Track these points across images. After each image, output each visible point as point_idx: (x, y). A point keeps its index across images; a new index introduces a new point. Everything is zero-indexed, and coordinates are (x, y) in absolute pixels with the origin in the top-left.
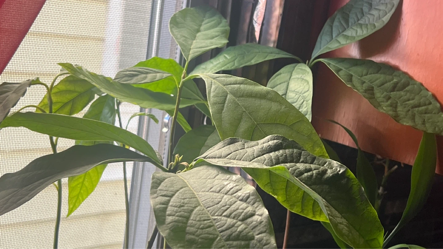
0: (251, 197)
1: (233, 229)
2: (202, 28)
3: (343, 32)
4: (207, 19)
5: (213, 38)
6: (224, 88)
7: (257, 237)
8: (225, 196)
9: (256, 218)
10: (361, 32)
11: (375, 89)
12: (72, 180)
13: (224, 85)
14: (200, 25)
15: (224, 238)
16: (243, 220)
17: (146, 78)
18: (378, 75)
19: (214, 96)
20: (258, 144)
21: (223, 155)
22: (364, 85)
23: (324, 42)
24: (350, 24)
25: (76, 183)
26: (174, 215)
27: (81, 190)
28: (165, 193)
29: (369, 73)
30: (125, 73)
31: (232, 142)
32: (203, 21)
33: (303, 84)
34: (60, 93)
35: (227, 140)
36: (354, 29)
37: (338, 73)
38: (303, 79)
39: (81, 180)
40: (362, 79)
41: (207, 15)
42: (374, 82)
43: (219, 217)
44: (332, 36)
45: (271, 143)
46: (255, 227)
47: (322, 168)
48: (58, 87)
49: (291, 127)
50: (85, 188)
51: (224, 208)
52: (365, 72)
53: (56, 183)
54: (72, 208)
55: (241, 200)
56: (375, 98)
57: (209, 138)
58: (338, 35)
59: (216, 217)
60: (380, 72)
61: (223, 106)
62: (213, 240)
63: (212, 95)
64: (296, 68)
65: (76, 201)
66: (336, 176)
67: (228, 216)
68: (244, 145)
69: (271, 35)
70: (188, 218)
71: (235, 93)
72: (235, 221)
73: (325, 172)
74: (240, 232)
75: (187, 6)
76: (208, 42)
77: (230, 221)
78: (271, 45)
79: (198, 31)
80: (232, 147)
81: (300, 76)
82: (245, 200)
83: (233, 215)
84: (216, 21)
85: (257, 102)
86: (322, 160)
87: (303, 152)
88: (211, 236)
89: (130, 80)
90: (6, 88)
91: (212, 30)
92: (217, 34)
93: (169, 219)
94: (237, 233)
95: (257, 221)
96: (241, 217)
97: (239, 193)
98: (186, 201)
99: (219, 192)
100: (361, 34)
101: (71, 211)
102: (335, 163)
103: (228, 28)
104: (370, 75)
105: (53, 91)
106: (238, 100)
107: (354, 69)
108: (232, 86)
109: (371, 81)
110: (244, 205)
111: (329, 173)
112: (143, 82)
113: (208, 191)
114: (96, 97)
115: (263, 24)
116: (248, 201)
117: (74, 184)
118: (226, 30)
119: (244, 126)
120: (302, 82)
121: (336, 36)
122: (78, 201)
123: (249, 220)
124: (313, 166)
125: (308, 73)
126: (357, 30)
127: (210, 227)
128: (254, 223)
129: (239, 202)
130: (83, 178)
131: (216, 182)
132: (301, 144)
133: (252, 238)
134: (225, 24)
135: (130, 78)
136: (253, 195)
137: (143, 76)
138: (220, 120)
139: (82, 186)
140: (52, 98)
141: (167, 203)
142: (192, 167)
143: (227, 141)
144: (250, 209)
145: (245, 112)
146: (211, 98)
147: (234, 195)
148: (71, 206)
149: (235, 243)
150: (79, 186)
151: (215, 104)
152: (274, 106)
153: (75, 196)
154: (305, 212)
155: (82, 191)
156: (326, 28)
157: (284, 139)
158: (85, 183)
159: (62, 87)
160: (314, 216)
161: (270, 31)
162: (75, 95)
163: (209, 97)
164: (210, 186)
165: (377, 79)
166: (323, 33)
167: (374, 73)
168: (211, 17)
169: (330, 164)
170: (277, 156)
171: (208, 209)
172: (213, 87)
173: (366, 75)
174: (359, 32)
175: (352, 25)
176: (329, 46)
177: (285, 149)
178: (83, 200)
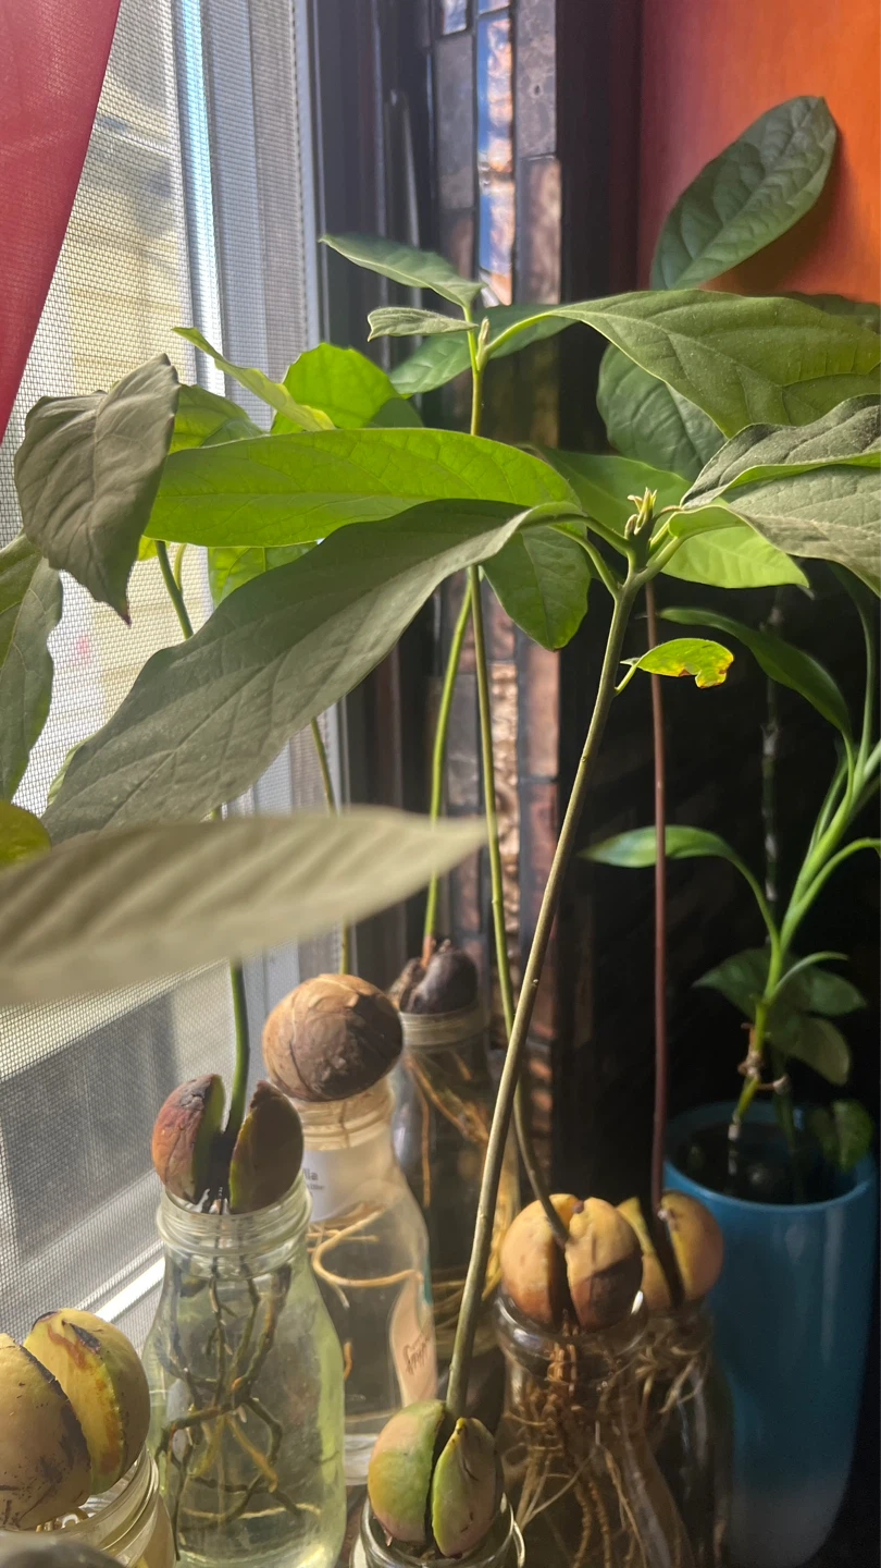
3: (713, 237)
10: (763, 227)
44: (689, 254)
58: (703, 248)
121: (701, 252)
126: (751, 228)
156: (665, 238)
166: (662, 252)
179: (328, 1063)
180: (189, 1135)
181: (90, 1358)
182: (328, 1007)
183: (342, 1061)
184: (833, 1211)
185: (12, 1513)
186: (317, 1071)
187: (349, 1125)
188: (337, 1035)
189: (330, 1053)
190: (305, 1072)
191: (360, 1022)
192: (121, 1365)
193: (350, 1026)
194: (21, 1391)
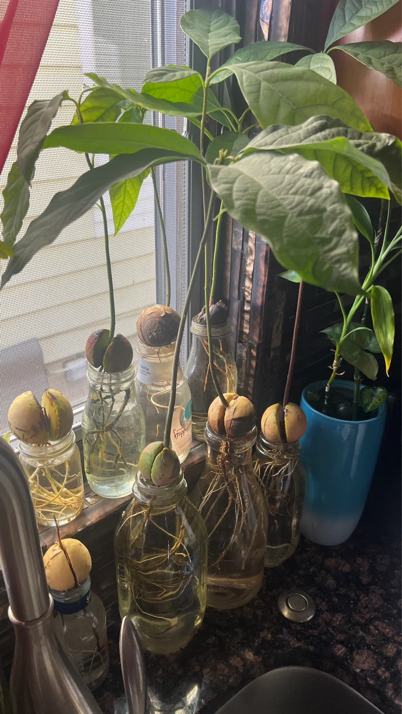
0: (316, 173)
1: (303, 204)
2: (212, 28)
3: (357, 12)
4: (215, 19)
5: (226, 36)
6: (256, 75)
7: (329, 208)
8: (287, 176)
9: (325, 191)
10: (376, 9)
11: (395, 69)
12: (114, 199)
13: (256, 73)
14: (210, 26)
15: (295, 214)
16: (312, 194)
17: (175, 76)
18: (396, 55)
19: (247, 86)
20: (301, 128)
21: (268, 142)
22: (384, 66)
23: (336, 28)
24: (363, 4)
25: (118, 201)
26: (241, 199)
27: (123, 208)
28: (225, 180)
29: (387, 53)
30: (153, 73)
31: (275, 129)
32: (210, 22)
33: (325, 72)
34: (88, 110)
35: (270, 127)
36: (368, 8)
37: (356, 57)
38: (323, 67)
39: (122, 199)
40: (381, 61)
41: (213, 15)
42: (394, 61)
43: (286, 196)
44: (345, 20)
45: (315, 124)
46: (326, 199)
47: (370, 142)
48: (84, 104)
49: (333, 105)
50: (126, 206)
51: (289, 187)
52: (382, 53)
53: (99, 202)
54: (118, 227)
55: (306, 176)
56: (396, 78)
57: (235, 143)
58: (351, 18)
59: (283, 197)
60: (398, 52)
61: (259, 95)
62: (285, 217)
63: (245, 84)
64: (312, 58)
65: (120, 220)
66: (386, 148)
67: (295, 193)
68: (287, 130)
69: (281, 29)
70: (255, 200)
71: (268, 80)
72: (303, 197)
73: (374, 145)
74: (311, 206)
75: (191, 8)
76: (223, 39)
77: (297, 198)
78: (283, 40)
79: (209, 31)
80: (276, 134)
81: (319, 65)
82: (309, 175)
83: (300, 192)
84: (223, 20)
85: (294, 85)
86: (369, 134)
87: (349, 129)
88: (282, 215)
89: (161, 79)
90: (37, 105)
91: (223, 29)
92: (229, 31)
93: (237, 203)
94: (307, 208)
95: (326, 193)
96: (309, 192)
97: (301, 171)
98: (248, 185)
99: (279, 173)
100: (377, 12)
101: (117, 230)
102: (384, 135)
103: (238, 25)
104: (388, 56)
105: (82, 109)
106: (273, 86)
107: (371, 51)
108: (264, 72)
109: (390, 62)
110: (309, 181)
111: (379, 146)
112: (174, 79)
113: (267, 175)
114: (123, 111)
115: (271, 18)
116: (313, 175)
117: (116, 204)
118: (236, 27)
119: (284, 112)
120: (323, 71)
121: (350, 20)
122: (122, 220)
123: (318, 194)
124: (361, 141)
125: (328, 60)
126: (372, 9)
127: (279, 206)
128: (324, 196)
129: (303, 180)
130: (123, 196)
131: (273, 165)
132: (344, 121)
133: (325, 210)
134: (233, 23)
135: (160, 77)
136: (317, 169)
137: (172, 74)
138: (258, 109)
139: (123, 204)
140: (83, 116)
141: (230, 189)
142: (239, 159)
143: (269, 129)
144: (316, 183)
145: (282, 97)
146: (245, 88)
147: (296, 173)
148: (117, 225)
149: (307, 218)
150: (120, 204)
151: (250, 93)
152: (312, 86)
153: (118, 216)
154: (355, 190)
155: (124, 210)
156: (338, 12)
157: (328, 118)
158: (125, 201)
159: (89, 104)
160: (364, 192)
161: (280, 24)
162: (103, 111)
163: (243, 87)
164: (267, 170)
165: (396, 59)
166: (335, 18)
167: (392, 54)
168: (218, 17)
169: (377, 137)
170: (325, 135)
171: (273, 190)
172: (244, 77)
173: (384, 56)
174: (375, 10)
175: (365, 3)
176: (343, 31)
177: (330, 128)
178: (126, 218)
179: (151, 333)
180: (93, 345)
181: (54, 404)
182: (154, 315)
183: (155, 334)
184: (362, 425)
185: (25, 438)
186: (147, 335)
187: (160, 355)
188: (155, 325)
189: (152, 331)
190: (144, 335)
191: (164, 322)
192: (62, 407)
193: (160, 322)
194: (30, 406)
